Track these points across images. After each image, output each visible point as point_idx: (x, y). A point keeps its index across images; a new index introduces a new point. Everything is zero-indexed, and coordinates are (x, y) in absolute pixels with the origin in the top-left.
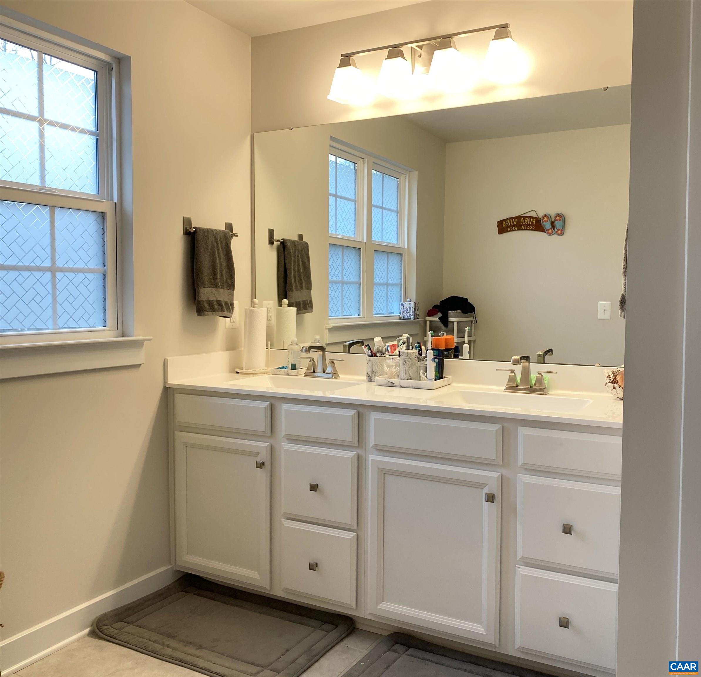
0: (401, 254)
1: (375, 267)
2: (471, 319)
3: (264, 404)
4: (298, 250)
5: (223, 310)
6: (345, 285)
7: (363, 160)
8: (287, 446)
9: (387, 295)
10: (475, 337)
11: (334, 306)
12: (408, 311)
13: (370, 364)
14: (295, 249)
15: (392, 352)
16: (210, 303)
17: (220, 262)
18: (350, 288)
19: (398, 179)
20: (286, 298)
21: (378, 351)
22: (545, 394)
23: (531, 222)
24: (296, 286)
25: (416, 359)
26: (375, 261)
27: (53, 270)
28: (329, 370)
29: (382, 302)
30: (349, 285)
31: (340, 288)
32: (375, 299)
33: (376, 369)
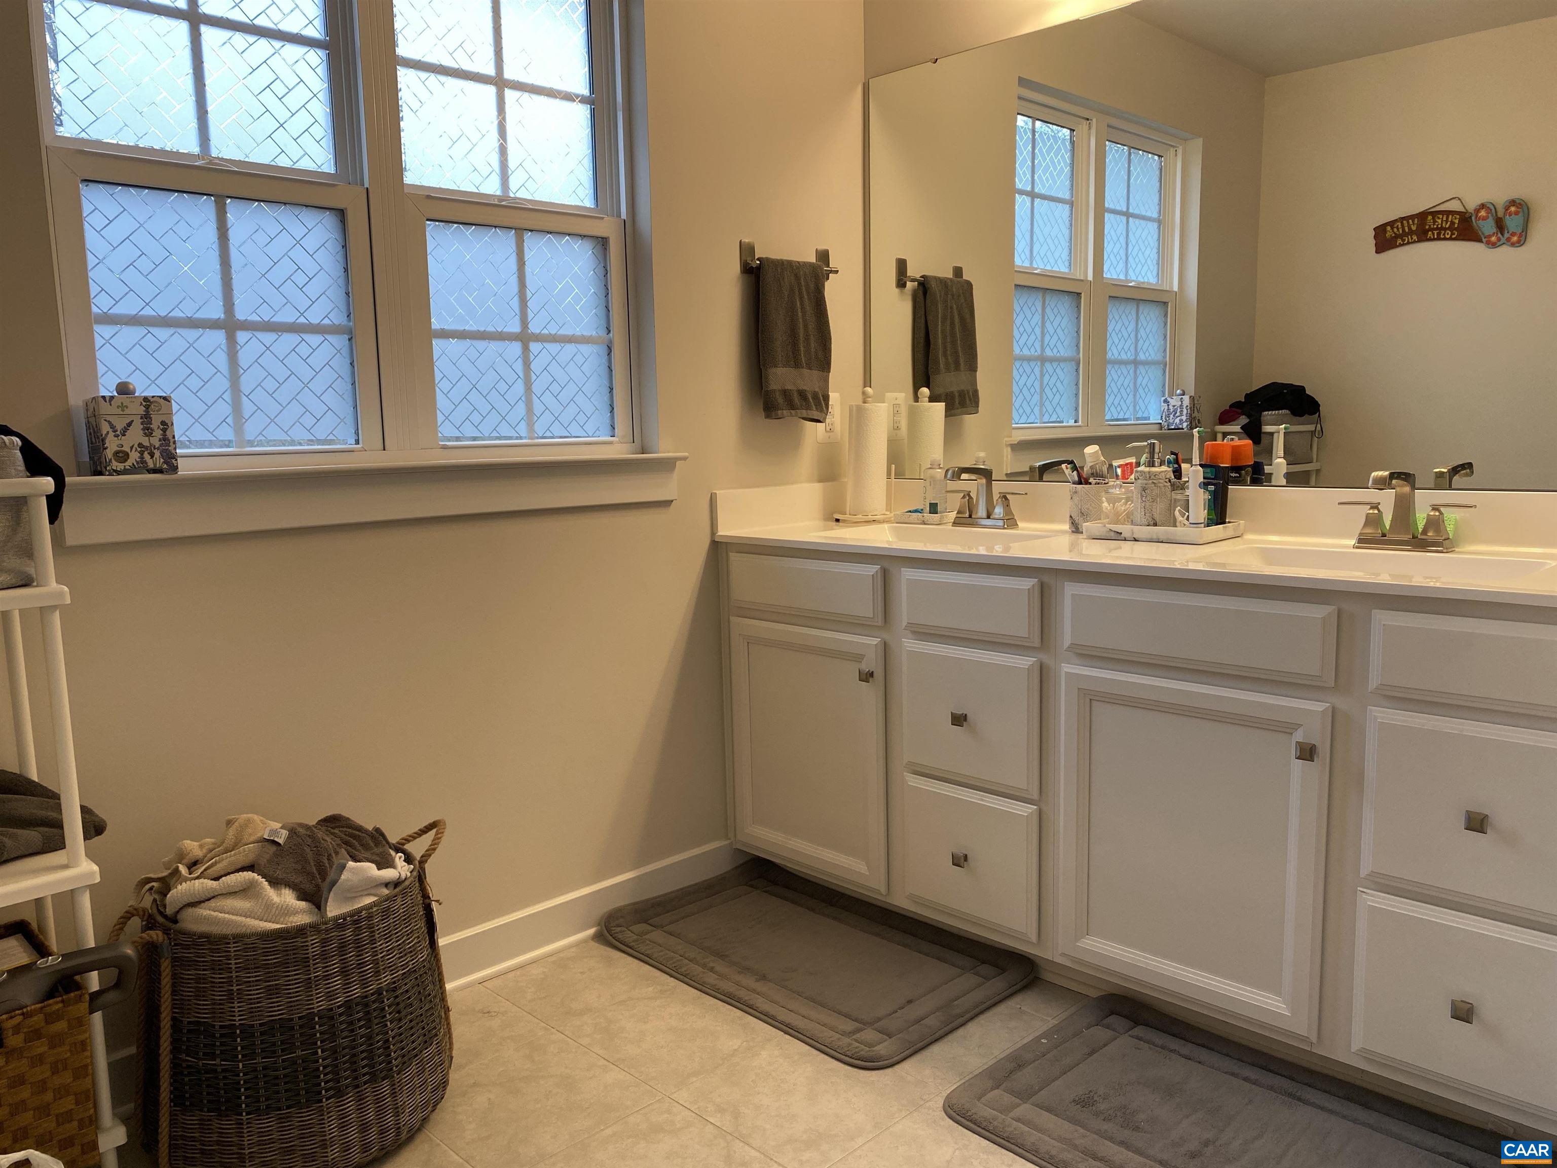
0: (1165, 304)
1: (1110, 329)
2: (1311, 427)
3: (872, 569)
4: (953, 295)
5: (808, 408)
6: (1048, 365)
7: (1088, 122)
8: (910, 644)
9: (1135, 383)
10: (1319, 463)
11: (1025, 405)
12: (1178, 414)
13: (1076, 499)
14: (946, 294)
15: (1124, 477)
16: (785, 393)
17: (805, 321)
18: (1058, 370)
19: (1162, 157)
20: (928, 387)
21: (1092, 474)
22: (1445, 551)
23: (1449, 223)
24: (947, 364)
25: (1166, 484)
26: (1110, 317)
27: (525, 338)
28: (999, 511)
29: (1125, 396)
30: (1055, 364)
31: (1037, 371)
32: (1109, 391)
33: (1088, 509)
